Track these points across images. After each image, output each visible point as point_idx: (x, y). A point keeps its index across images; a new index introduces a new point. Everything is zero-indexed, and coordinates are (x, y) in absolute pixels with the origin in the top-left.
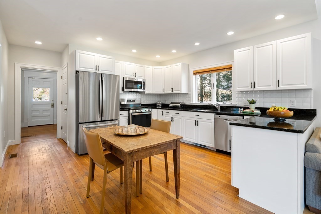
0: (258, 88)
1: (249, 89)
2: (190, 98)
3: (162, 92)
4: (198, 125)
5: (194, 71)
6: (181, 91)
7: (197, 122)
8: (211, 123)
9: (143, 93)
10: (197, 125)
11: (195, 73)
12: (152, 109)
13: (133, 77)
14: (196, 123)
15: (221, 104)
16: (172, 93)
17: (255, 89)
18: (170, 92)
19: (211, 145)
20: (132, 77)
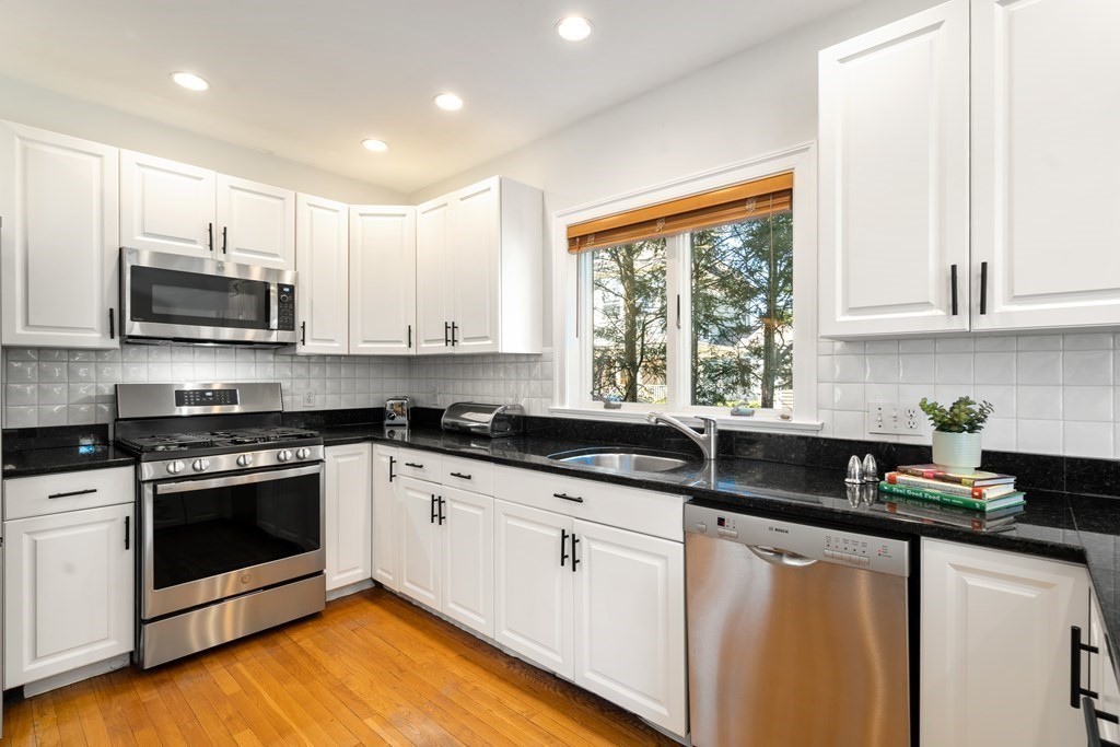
0: (1004, 313)
1: (935, 318)
2: (550, 378)
3: (405, 345)
4: (575, 562)
5: (569, 228)
6: (496, 343)
7: (575, 541)
8: (665, 558)
9: (288, 351)
10: (568, 562)
11: (578, 241)
12: (327, 444)
13: (206, 253)
14: (568, 551)
15: (721, 416)
16: (449, 350)
17: (983, 324)
18: (440, 348)
19: (663, 711)
20: (198, 249)
